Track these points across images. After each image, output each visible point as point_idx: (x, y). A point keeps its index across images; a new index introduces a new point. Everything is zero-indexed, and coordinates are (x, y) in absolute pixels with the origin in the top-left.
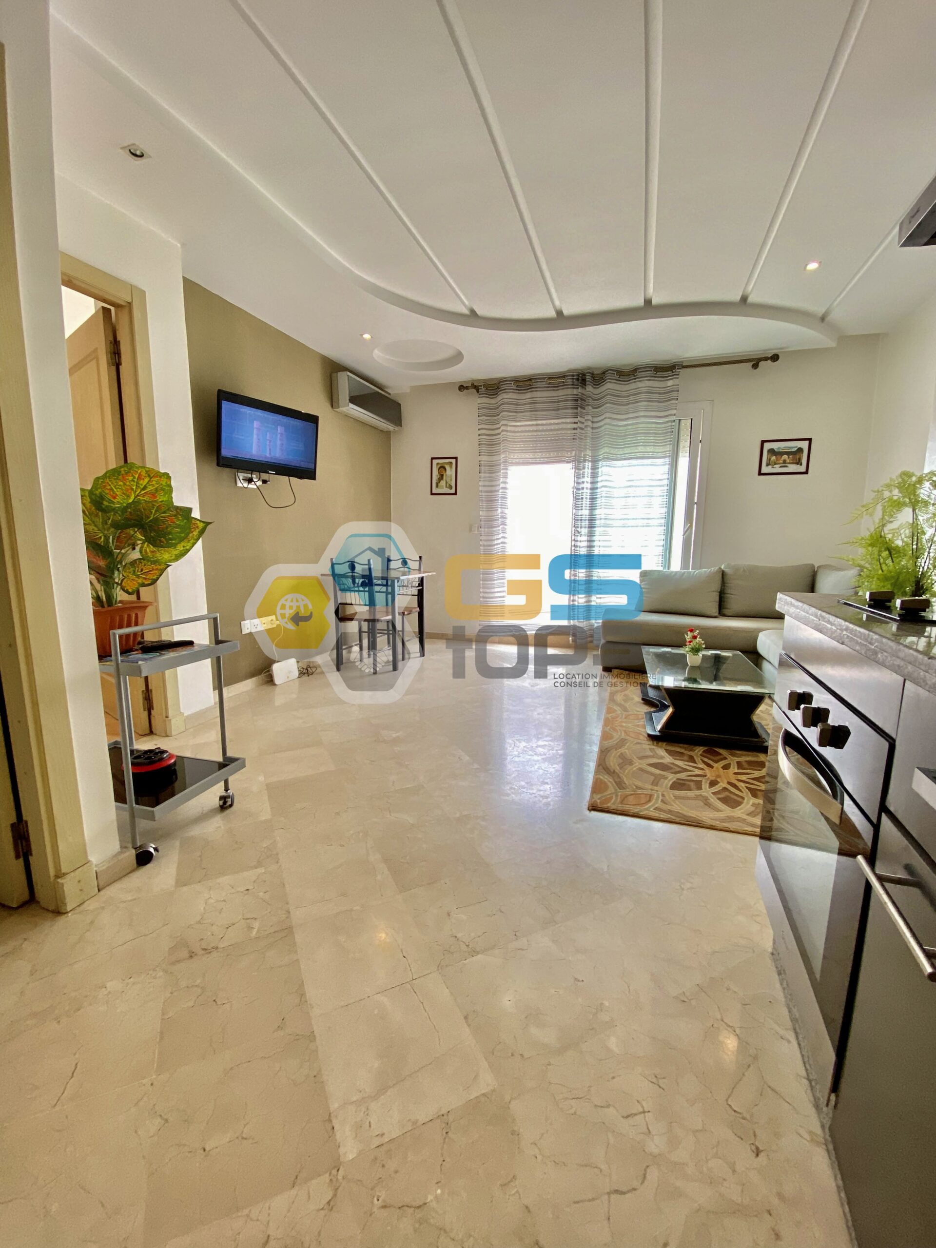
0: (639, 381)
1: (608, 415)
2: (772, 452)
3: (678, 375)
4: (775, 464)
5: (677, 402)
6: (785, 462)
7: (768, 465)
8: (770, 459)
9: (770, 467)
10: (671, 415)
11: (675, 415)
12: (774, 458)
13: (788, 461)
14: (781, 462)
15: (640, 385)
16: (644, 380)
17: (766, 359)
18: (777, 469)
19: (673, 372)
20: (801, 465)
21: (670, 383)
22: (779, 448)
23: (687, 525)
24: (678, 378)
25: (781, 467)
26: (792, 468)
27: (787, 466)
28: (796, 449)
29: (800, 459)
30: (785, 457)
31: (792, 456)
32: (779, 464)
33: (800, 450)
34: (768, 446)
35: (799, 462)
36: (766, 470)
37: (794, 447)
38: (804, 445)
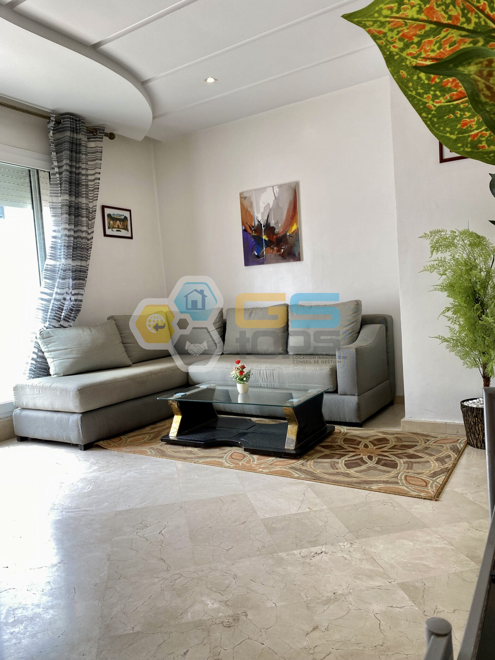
2: (109, 215)
4: (114, 228)
6: (118, 227)
7: (109, 228)
8: (110, 223)
9: (111, 230)
12: (112, 222)
13: (120, 227)
14: (117, 226)
17: (106, 134)
18: (115, 233)
20: (128, 231)
22: (114, 214)
25: (117, 231)
26: (123, 233)
27: (120, 231)
28: (123, 217)
29: (127, 226)
30: (118, 222)
31: (121, 223)
32: (115, 228)
33: (126, 218)
34: (107, 211)
35: (126, 229)
36: (109, 232)
37: (122, 215)
38: (127, 214)
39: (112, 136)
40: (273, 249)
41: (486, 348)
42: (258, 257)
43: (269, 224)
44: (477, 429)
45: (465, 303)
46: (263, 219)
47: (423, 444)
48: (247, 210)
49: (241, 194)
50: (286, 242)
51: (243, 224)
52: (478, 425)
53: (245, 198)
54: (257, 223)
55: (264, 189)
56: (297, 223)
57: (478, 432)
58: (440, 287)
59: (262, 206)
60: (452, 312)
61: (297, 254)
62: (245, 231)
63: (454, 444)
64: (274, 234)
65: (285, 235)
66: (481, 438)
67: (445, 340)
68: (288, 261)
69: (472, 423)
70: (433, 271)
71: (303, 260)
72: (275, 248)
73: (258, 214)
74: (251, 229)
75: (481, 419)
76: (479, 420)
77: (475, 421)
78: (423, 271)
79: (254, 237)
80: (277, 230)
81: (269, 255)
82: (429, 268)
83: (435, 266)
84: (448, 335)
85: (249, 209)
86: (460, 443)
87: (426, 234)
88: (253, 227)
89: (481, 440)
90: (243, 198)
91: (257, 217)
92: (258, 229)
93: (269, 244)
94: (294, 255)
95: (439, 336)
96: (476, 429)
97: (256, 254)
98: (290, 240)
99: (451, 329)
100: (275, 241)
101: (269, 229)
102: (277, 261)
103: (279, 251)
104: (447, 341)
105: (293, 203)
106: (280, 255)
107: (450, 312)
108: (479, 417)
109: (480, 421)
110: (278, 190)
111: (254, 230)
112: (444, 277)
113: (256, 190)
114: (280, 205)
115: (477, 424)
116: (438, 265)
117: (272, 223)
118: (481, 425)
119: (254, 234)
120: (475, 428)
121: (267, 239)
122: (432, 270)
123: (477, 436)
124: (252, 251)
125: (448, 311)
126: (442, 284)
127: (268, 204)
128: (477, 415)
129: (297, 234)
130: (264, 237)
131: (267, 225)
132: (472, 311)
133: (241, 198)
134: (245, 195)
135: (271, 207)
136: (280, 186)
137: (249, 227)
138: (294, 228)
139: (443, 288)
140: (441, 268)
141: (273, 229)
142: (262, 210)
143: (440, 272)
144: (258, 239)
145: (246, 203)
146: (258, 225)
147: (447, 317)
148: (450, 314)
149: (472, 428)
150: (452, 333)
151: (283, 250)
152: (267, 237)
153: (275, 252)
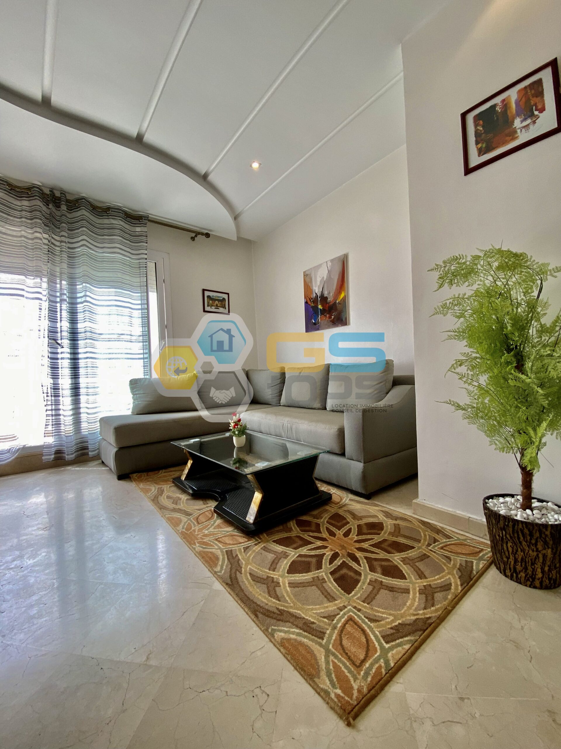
0: (113, 219)
1: (84, 237)
2: (209, 297)
3: (146, 224)
4: (212, 306)
5: (146, 245)
6: (217, 305)
7: (208, 306)
8: (209, 303)
9: (209, 307)
10: (143, 254)
11: (146, 254)
12: (211, 302)
13: (219, 305)
14: (215, 305)
15: (113, 221)
16: (117, 219)
17: (202, 234)
18: (213, 310)
19: (140, 221)
20: (226, 309)
21: (138, 229)
22: (213, 296)
23: (162, 343)
24: (146, 226)
25: (215, 308)
26: (221, 310)
27: (218, 309)
28: (221, 298)
29: (225, 305)
30: (217, 302)
31: (220, 303)
32: (214, 306)
33: (224, 299)
34: (207, 293)
35: (224, 307)
36: (207, 309)
37: (220, 297)
38: (226, 296)
39: (207, 235)
40: (326, 316)
41: (524, 425)
42: (315, 324)
43: (324, 295)
44: (505, 548)
45: (487, 353)
46: (319, 291)
47: (424, 547)
48: (308, 285)
49: (304, 272)
50: (336, 310)
51: (305, 298)
52: (507, 543)
53: (307, 275)
54: (314, 295)
55: (320, 266)
56: (344, 291)
57: (507, 553)
58: (456, 334)
59: (319, 279)
60: (466, 366)
61: (344, 319)
62: (306, 303)
63: (469, 559)
64: (327, 303)
65: (335, 303)
66: (512, 563)
67: (459, 407)
68: (337, 326)
69: (498, 537)
70: (447, 313)
71: (349, 324)
72: (328, 315)
73: (316, 287)
74: (310, 300)
75: (512, 535)
76: (508, 536)
77: (501, 535)
78: (434, 315)
79: (312, 307)
80: (329, 299)
81: (322, 322)
82: (442, 309)
83: (448, 305)
84: (465, 400)
85: (309, 284)
86: (481, 559)
87: (437, 265)
88: (312, 299)
89: (512, 567)
90: (306, 275)
91: (315, 290)
92: (315, 301)
93: (323, 312)
94: (342, 320)
95: (450, 400)
96: (503, 549)
97: (314, 322)
98: (338, 307)
99: (469, 393)
100: (327, 309)
101: (324, 299)
102: (329, 327)
103: (330, 317)
104: (463, 409)
105: (341, 274)
106: (331, 321)
107: (463, 367)
108: (508, 532)
109: (509, 538)
110: (330, 264)
111: (313, 301)
112: (462, 319)
113: (314, 267)
114: (332, 277)
115: (505, 540)
116: (453, 303)
117: (326, 294)
118: (511, 544)
119: (312, 305)
120: (502, 546)
121: (321, 308)
122: (445, 312)
123: (505, 559)
124: (311, 319)
125: (460, 365)
126: (458, 329)
127: (323, 278)
128: (504, 527)
129: (345, 301)
130: (320, 307)
131: (322, 296)
132: (499, 365)
133: (304, 275)
134: (307, 273)
135: (325, 280)
136: (332, 261)
137: (309, 299)
138: (342, 295)
139: (459, 334)
140: (456, 308)
141: (327, 298)
142: (318, 283)
143: (456, 313)
144: (315, 308)
145: (308, 280)
146: (315, 296)
147: (457, 373)
148: (463, 369)
149: (497, 544)
150: (472, 398)
151: (333, 317)
152: (322, 306)
153: (327, 319)
